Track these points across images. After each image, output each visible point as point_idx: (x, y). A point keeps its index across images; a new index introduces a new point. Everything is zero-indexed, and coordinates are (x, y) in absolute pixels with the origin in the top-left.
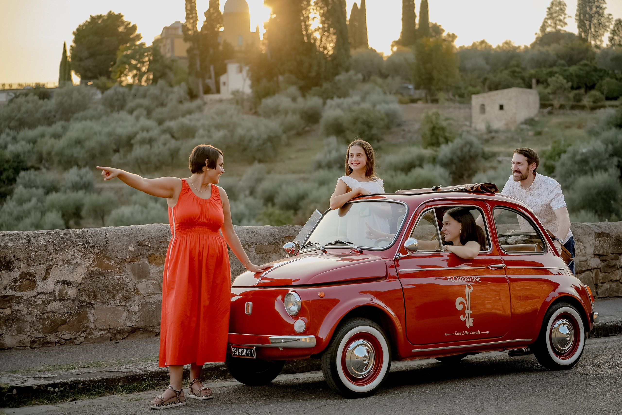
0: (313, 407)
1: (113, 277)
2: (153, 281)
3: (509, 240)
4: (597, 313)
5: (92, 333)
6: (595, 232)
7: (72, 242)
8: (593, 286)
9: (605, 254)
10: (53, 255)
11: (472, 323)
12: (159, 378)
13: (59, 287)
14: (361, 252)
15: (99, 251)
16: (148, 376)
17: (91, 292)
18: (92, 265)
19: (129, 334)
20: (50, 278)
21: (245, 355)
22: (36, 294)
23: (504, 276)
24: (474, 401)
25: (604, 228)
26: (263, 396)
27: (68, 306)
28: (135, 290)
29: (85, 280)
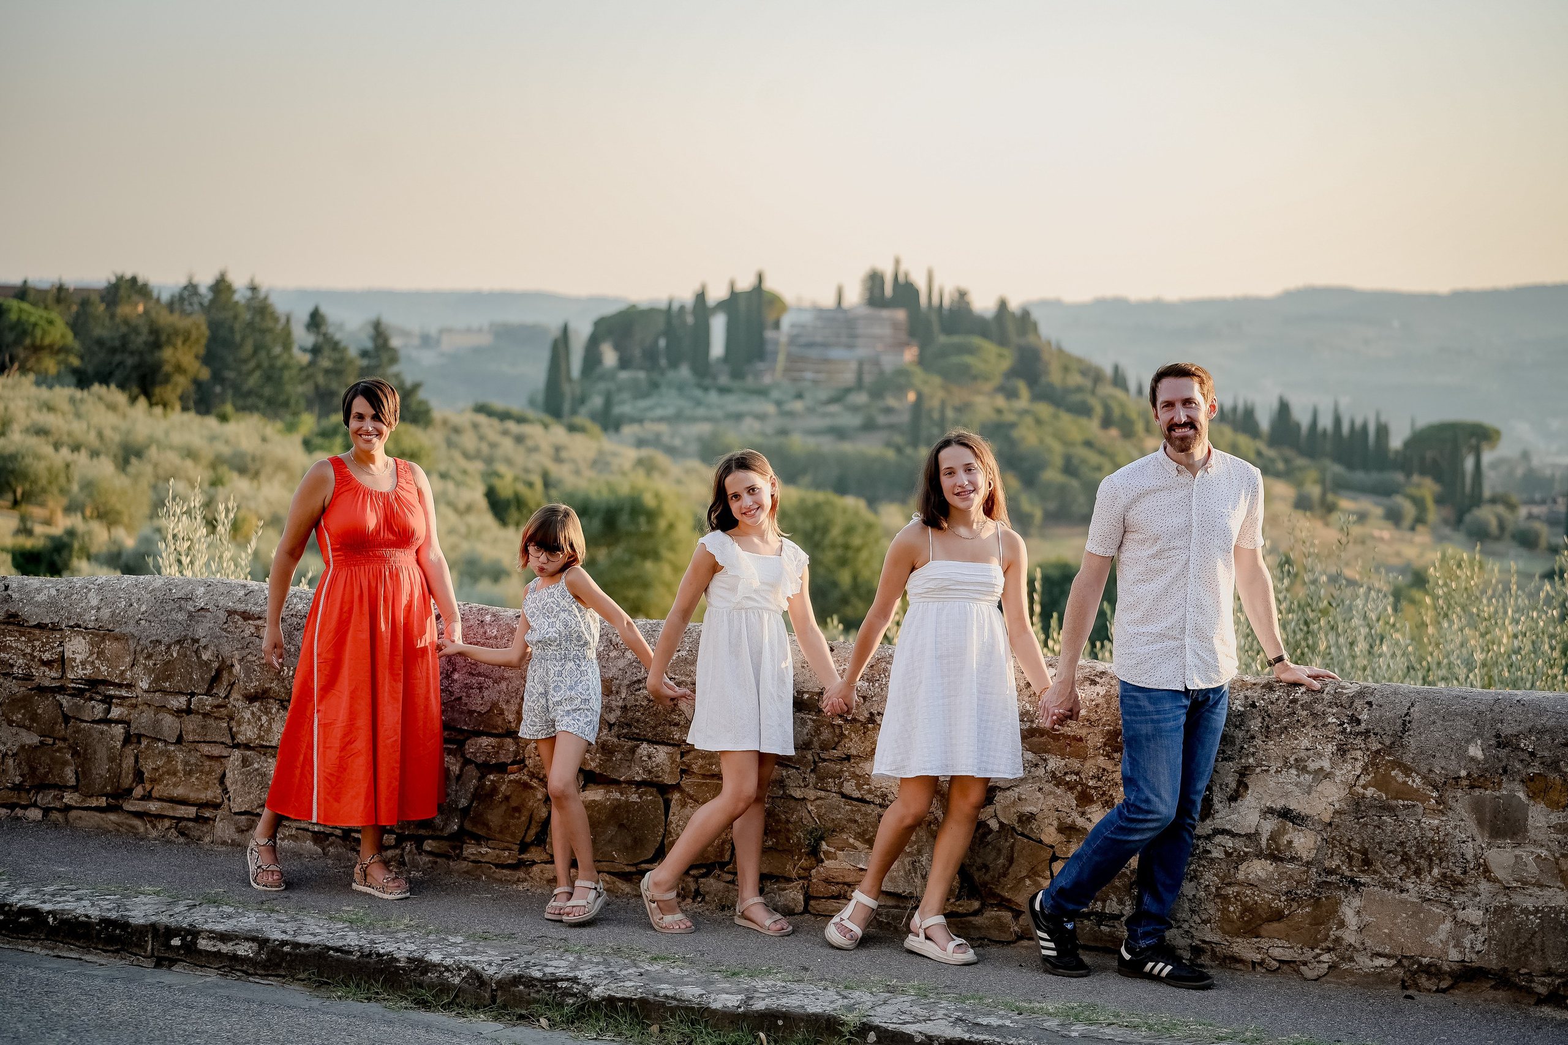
1: (1419, 821)
2: (1538, 851)
5: (1351, 959)
7: (1314, 715)
10: (1258, 742)
13: (1269, 826)
15: (1380, 746)
17: (1356, 851)
18: (1362, 782)
19: (1456, 982)
20: (1248, 797)
22: (1211, 832)
27: (1290, 876)
28: (1480, 865)
29: (1343, 817)
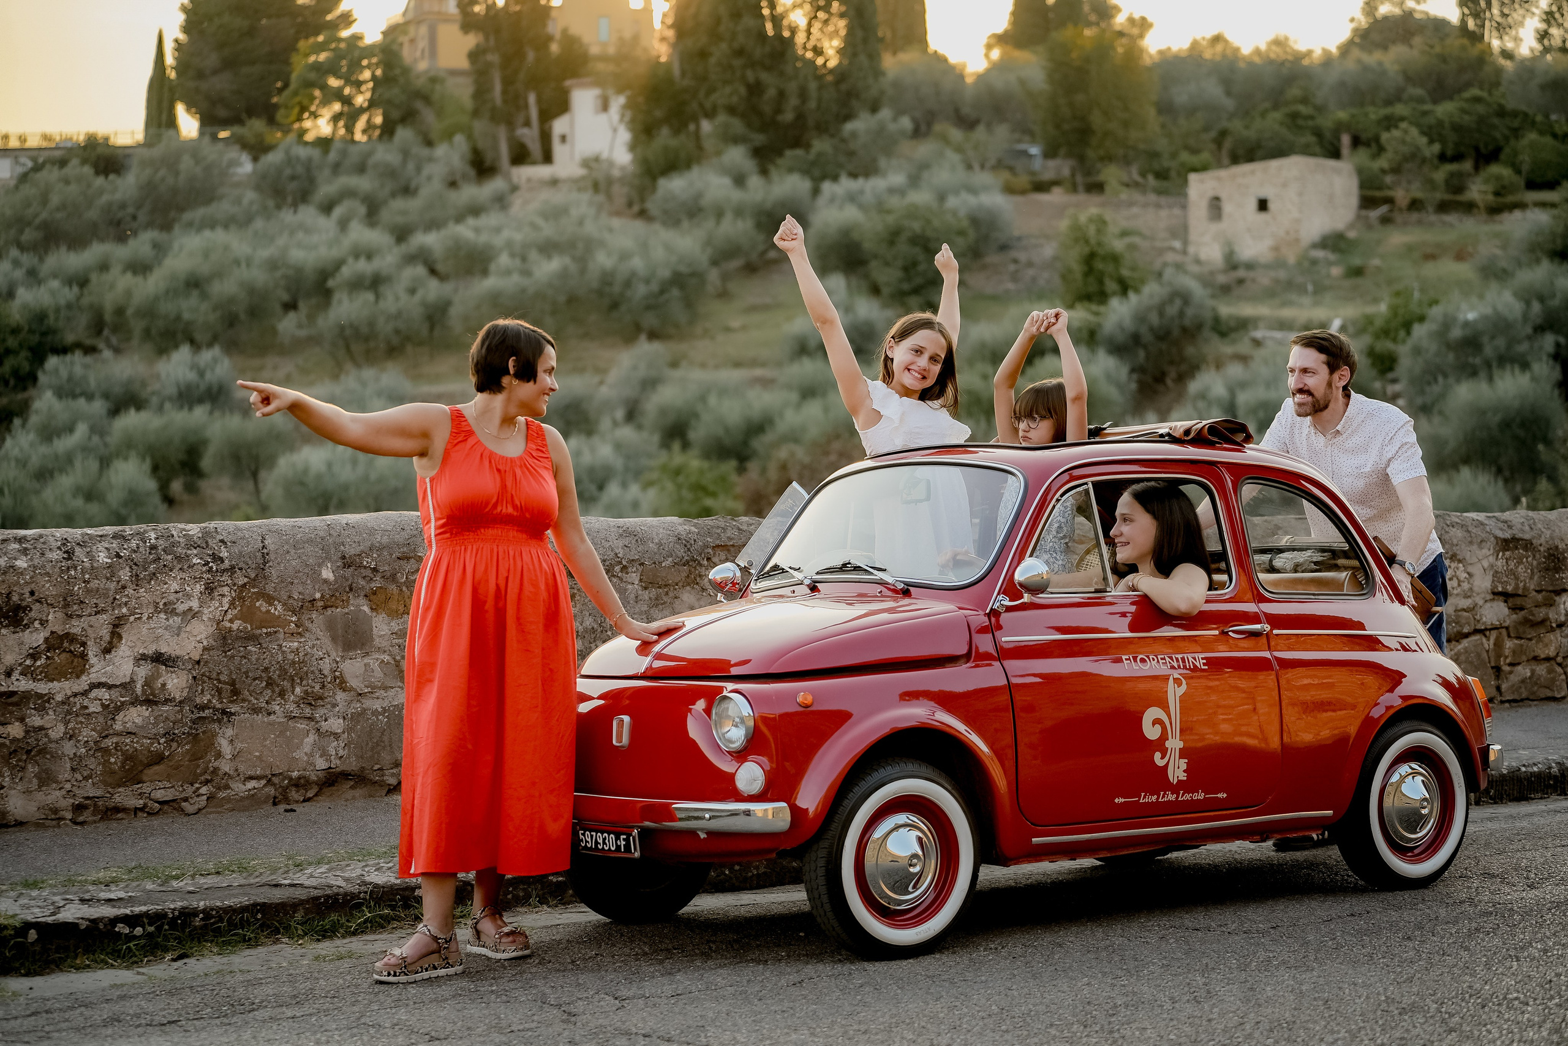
0: (783, 982)
1: (280, 646)
2: (382, 657)
3: (1278, 562)
4: (1497, 747)
5: (227, 787)
6: (1496, 538)
7: (179, 558)
8: (1490, 671)
9: (1520, 592)
10: (130, 591)
11: (1184, 771)
12: (395, 901)
13: (143, 671)
14: (906, 593)
15: (246, 580)
16: (368, 897)
17: (225, 683)
18: (229, 616)
19: (321, 789)
20: (123, 647)
21: (613, 849)
22: (87, 687)
23: (1267, 654)
24: (1186, 970)
25: (1519, 526)
26: (655, 952)
27: (166, 718)
28: (335, 678)
29: (211, 653)
